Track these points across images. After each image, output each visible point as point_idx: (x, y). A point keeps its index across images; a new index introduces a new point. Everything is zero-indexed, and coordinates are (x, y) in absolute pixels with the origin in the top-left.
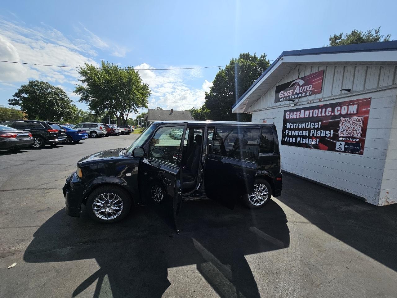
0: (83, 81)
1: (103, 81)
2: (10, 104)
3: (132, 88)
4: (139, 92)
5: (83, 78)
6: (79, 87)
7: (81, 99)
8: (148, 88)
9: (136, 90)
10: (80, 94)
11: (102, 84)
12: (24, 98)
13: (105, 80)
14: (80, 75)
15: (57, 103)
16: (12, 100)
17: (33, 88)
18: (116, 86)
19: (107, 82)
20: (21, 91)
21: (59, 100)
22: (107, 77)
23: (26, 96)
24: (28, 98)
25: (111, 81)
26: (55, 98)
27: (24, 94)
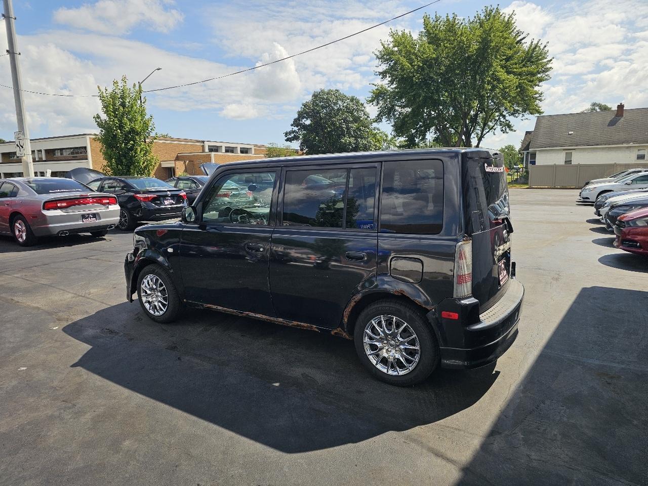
0: (383, 74)
1: (419, 66)
2: (287, 140)
3: (491, 65)
4: (508, 73)
5: (384, 67)
6: (377, 89)
7: (379, 115)
8: (542, 55)
9: (502, 67)
10: (378, 103)
11: (417, 71)
12: (304, 127)
13: (425, 62)
14: (377, 62)
15: (348, 128)
16: (290, 133)
17: (317, 105)
18: (449, 69)
19: (429, 63)
20: (301, 115)
21: (352, 122)
22: (430, 52)
23: (308, 122)
24: (310, 125)
25: (436, 59)
26: (345, 120)
27: (305, 119)
